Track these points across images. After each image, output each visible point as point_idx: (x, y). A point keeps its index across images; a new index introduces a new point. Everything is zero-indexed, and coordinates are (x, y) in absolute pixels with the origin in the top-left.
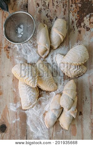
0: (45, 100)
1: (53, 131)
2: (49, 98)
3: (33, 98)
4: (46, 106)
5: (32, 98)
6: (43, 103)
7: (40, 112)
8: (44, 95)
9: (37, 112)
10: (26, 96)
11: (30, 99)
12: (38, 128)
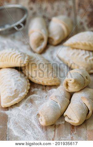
0: (41, 98)
1: (54, 136)
2: (46, 96)
3: (21, 85)
4: (41, 105)
5: (19, 85)
6: (36, 102)
7: (30, 111)
8: (38, 92)
9: (26, 111)
10: (10, 81)
11: (15, 84)
12: (27, 131)
